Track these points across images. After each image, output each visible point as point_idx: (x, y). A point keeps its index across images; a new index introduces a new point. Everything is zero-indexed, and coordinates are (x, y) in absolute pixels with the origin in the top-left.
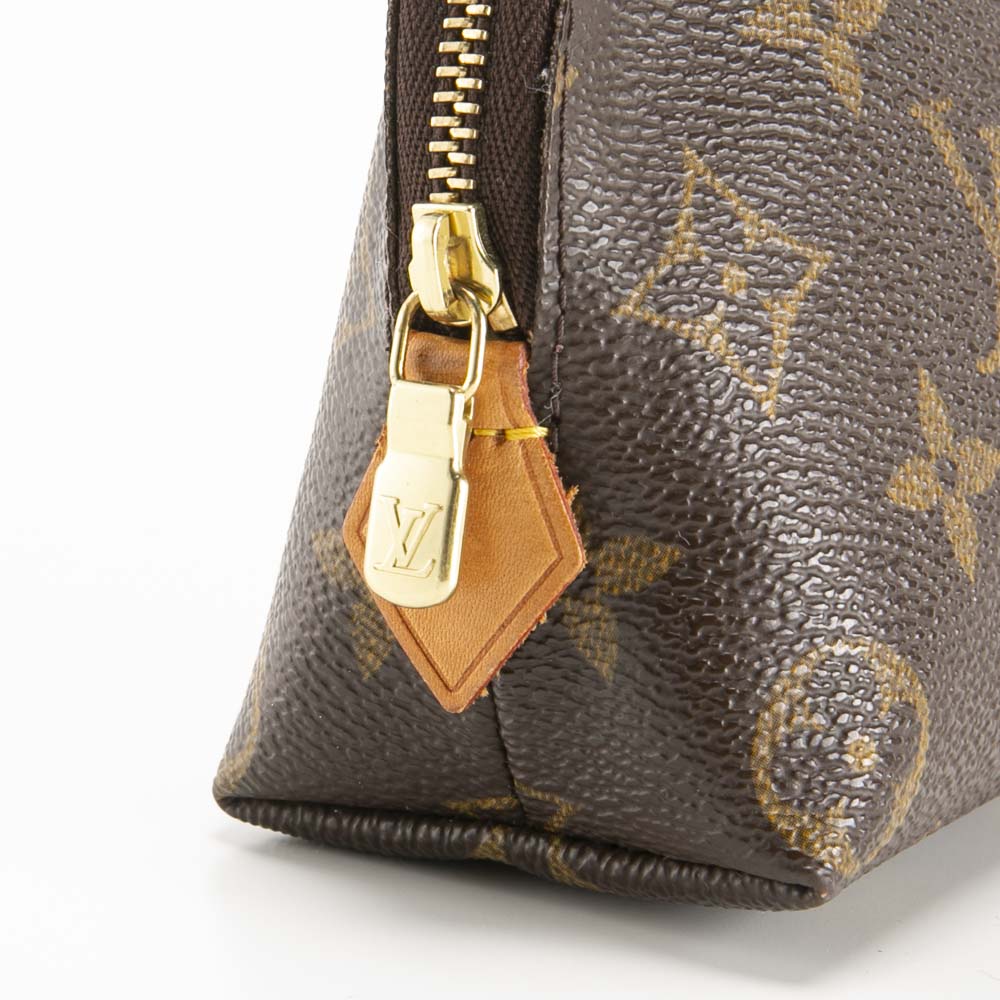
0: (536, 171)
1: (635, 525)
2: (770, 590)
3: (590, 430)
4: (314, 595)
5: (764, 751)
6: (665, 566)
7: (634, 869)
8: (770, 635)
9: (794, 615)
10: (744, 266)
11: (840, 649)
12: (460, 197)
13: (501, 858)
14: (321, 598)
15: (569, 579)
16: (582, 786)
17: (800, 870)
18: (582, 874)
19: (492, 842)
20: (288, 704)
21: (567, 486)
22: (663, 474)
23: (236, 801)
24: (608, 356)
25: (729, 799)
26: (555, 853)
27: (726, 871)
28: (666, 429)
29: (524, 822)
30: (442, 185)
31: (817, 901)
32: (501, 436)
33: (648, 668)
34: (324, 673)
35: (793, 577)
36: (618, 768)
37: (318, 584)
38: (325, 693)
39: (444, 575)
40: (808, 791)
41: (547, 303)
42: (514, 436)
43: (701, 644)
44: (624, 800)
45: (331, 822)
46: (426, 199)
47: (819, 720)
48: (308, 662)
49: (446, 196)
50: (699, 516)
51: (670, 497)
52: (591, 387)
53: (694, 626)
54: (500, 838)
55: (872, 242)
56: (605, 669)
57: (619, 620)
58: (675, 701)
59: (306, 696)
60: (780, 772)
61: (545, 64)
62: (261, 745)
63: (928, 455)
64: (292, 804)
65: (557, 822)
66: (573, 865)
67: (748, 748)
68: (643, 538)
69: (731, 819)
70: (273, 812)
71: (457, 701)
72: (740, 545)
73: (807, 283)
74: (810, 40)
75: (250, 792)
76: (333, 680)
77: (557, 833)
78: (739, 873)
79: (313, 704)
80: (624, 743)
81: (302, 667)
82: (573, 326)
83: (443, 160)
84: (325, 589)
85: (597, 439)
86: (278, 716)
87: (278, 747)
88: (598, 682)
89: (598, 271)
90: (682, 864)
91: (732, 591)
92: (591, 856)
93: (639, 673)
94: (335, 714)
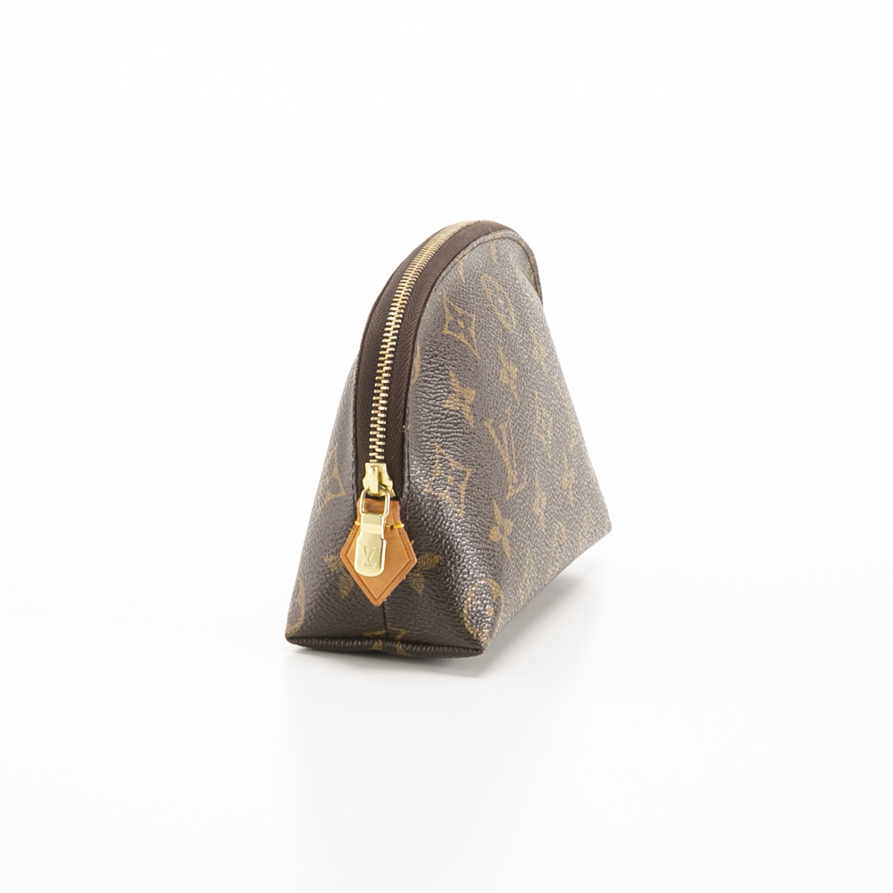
0: (402, 454)
1: (429, 550)
2: (465, 567)
3: (416, 525)
4: (325, 575)
5: (465, 611)
6: (437, 561)
7: (424, 649)
8: (465, 579)
9: (471, 573)
10: (452, 475)
11: (483, 582)
12: (380, 461)
13: (381, 649)
14: (328, 575)
15: (413, 566)
16: (410, 625)
17: (477, 644)
18: (408, 652)
19: (378, 645)
20: (316, 607)
21: (411, 540)
22: (436, 535)
23: (292, 638)
24: (421, 504)
25: (457, 626)
26: (399, 647)
27: (453, 647)
28: (436, 523)
29: (388, 638)
30: (374, 458)
31: (482, 652)
32: (392, 527)
33: (434, 590)
34: (329, 597)
35: (470, 562)
36: (422, 619)
37: (327, 572)
38: (329, 603)
39: (380, 567)
40: (477, 622)
41: (406, 490)
42: (396, 527)
43: (448, 583)
44: (424, 629)
45: (325, 642)
46: (368, 462)
47: (479, 602)
48: (324, 595)
49: (375, 461)
50: (446, 547)
51: (438, 542)
52: (416, 513)
53: (446, 578)
54: (381, 643)
55: (479, 465)
56: (420, 591)
57: (425, 578)
58: (441, 599)
59: (322, 604)
60: (470, 617)
61: (404, 424)
62: (305, 620)
63: (497, 525)
64: (311, 638)
65: (399, 637)
66: (405, 649)
67: (462, 611)
68: (431, 554)
69: (458, 631)
70: (305, 641)
71: (378, 603)
72: (457, 554)
73: (466, 479)
74: (460, 407)
75: (300, 635)
76: (332, 599)
77: (399, 640)
78: (457, 647)
79: (325, 607)
80: (425, 612)
81: (322, 596)
82: (412, 496)
83: (374, 451)
84: (330, 573)
85: (418, 527)
86: (312, 611)
87: (311, 620)
88: (418, 595)
89: (418, 480)
90: (439, 646)
91: (455, 568)
92: (410, 646)
93: (431, 592)
94: (332, 609)
